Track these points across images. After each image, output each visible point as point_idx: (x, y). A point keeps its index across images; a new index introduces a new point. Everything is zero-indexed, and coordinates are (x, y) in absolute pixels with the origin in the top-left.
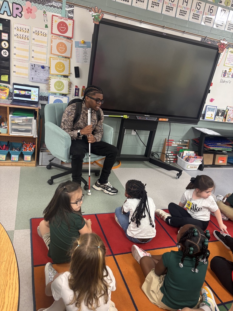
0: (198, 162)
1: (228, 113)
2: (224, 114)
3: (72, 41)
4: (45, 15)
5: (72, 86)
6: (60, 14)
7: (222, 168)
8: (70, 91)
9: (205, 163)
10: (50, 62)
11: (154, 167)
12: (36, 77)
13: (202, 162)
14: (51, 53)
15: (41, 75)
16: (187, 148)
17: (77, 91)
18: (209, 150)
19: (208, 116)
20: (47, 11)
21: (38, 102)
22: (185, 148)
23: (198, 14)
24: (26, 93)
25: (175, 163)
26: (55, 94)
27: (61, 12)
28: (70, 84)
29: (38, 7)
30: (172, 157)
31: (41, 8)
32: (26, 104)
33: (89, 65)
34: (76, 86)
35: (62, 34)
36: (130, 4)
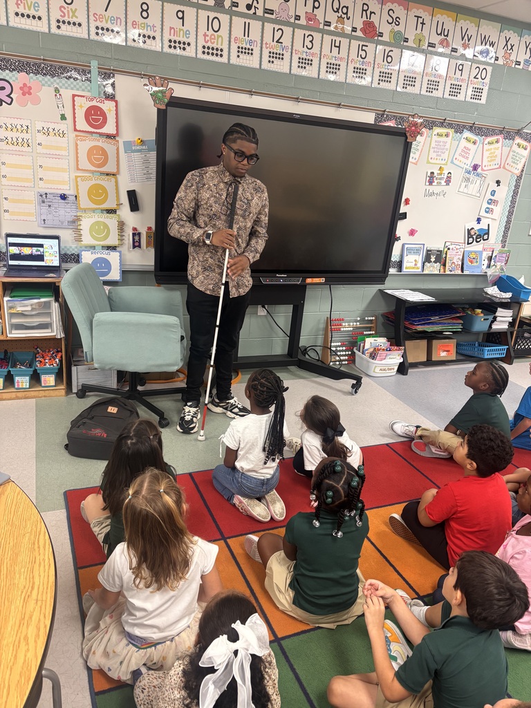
0: (395, 359)
1: (448, 256)
2: (440, 257)
3: (118, 141)
4: (58, 96)
5: (126, 228)
6: (89, 91)
7: (448, 365)
8: (122, 240)
9: (411, 360)
10: (77, 186)
11: (308, 376)
12: (50, 217)
13: (402, 357)
14: (78, 169)
15: (62, 212)
16: (373, 332)
17: (137, 238)
18: (415, 332)
19: (409, 265)
20: (61, 88)
21: (59, 267)
22: (369, 333)
23: (364, 67)
24: (34, 251)
25: (352, 365)
26: (93, 247)
27: (89, 88)
28: (121, 225)
29: (43, 82)
30: (344, 353)
31: (49, 83)
32: (35, 274)
33: (155, 185)
34: (135, 229)
35: (95, 131)
36: (226, 61)
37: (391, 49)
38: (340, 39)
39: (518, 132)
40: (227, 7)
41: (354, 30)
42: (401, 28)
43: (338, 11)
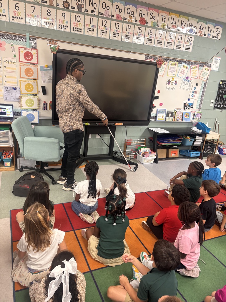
0: (153, 157)
1: (176, 114)
2: (173, 115)
3: (38, 66)
4: (13, 48)
5: (41, 102)
6: (25, 45)
7: (176, 159)
8: (39, 106)
9: (159, 157)
10: (20, 84)
11: (117, 164)
12: (9, 97)
13: (156, 156)
14: (21, 77)
15: (14, 95)
16: (145, 145)
17: (45, 106)
18: (161, 146)
19: (159, 118)
20: (14, 44)
21: (13, 117)
22: (143, 146)
23: (140, 37)
24: (2, 111)
25: (135, 159)
26: (27, 109)
27: (26, 44)
28: (39, 101)
29: (7, 42)
30: (132, 154)
32: (2, 120)
33: (52, 84)
34: (45, 102)
35: (28, 62)
36: (83, 34)
37: (152, 29)
38: (130, 25)
39: (205, 64)
40: (83, 12)
41: (136, 21)
42: (156, 21)
43: (129, 14)
